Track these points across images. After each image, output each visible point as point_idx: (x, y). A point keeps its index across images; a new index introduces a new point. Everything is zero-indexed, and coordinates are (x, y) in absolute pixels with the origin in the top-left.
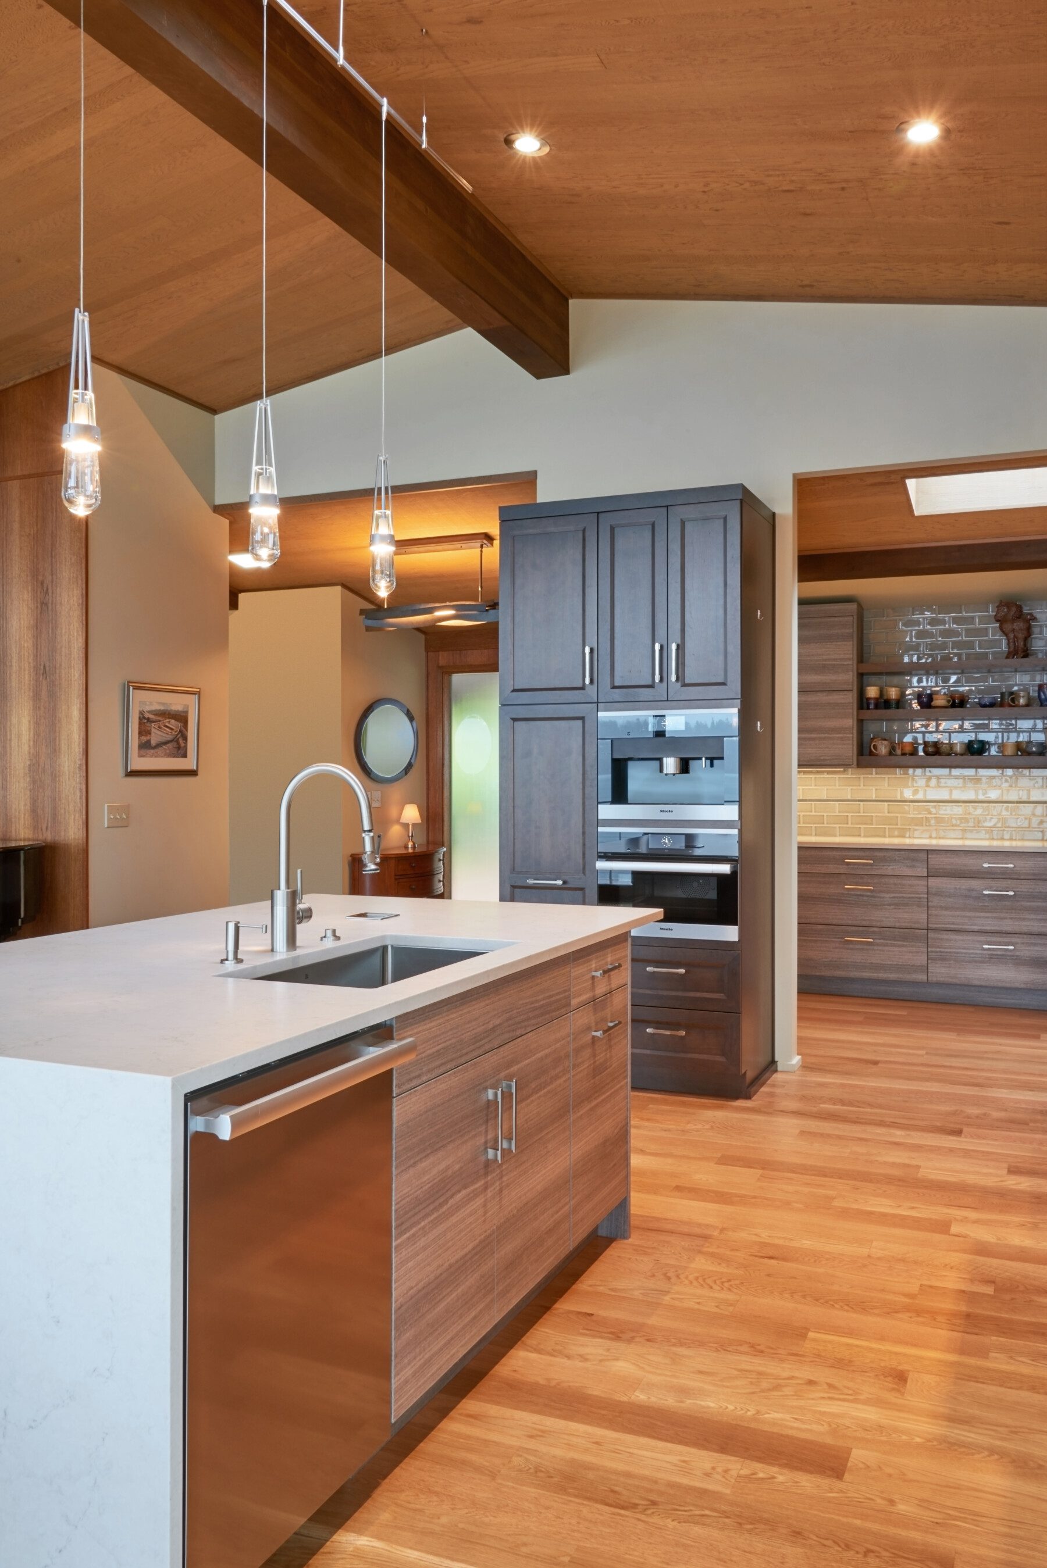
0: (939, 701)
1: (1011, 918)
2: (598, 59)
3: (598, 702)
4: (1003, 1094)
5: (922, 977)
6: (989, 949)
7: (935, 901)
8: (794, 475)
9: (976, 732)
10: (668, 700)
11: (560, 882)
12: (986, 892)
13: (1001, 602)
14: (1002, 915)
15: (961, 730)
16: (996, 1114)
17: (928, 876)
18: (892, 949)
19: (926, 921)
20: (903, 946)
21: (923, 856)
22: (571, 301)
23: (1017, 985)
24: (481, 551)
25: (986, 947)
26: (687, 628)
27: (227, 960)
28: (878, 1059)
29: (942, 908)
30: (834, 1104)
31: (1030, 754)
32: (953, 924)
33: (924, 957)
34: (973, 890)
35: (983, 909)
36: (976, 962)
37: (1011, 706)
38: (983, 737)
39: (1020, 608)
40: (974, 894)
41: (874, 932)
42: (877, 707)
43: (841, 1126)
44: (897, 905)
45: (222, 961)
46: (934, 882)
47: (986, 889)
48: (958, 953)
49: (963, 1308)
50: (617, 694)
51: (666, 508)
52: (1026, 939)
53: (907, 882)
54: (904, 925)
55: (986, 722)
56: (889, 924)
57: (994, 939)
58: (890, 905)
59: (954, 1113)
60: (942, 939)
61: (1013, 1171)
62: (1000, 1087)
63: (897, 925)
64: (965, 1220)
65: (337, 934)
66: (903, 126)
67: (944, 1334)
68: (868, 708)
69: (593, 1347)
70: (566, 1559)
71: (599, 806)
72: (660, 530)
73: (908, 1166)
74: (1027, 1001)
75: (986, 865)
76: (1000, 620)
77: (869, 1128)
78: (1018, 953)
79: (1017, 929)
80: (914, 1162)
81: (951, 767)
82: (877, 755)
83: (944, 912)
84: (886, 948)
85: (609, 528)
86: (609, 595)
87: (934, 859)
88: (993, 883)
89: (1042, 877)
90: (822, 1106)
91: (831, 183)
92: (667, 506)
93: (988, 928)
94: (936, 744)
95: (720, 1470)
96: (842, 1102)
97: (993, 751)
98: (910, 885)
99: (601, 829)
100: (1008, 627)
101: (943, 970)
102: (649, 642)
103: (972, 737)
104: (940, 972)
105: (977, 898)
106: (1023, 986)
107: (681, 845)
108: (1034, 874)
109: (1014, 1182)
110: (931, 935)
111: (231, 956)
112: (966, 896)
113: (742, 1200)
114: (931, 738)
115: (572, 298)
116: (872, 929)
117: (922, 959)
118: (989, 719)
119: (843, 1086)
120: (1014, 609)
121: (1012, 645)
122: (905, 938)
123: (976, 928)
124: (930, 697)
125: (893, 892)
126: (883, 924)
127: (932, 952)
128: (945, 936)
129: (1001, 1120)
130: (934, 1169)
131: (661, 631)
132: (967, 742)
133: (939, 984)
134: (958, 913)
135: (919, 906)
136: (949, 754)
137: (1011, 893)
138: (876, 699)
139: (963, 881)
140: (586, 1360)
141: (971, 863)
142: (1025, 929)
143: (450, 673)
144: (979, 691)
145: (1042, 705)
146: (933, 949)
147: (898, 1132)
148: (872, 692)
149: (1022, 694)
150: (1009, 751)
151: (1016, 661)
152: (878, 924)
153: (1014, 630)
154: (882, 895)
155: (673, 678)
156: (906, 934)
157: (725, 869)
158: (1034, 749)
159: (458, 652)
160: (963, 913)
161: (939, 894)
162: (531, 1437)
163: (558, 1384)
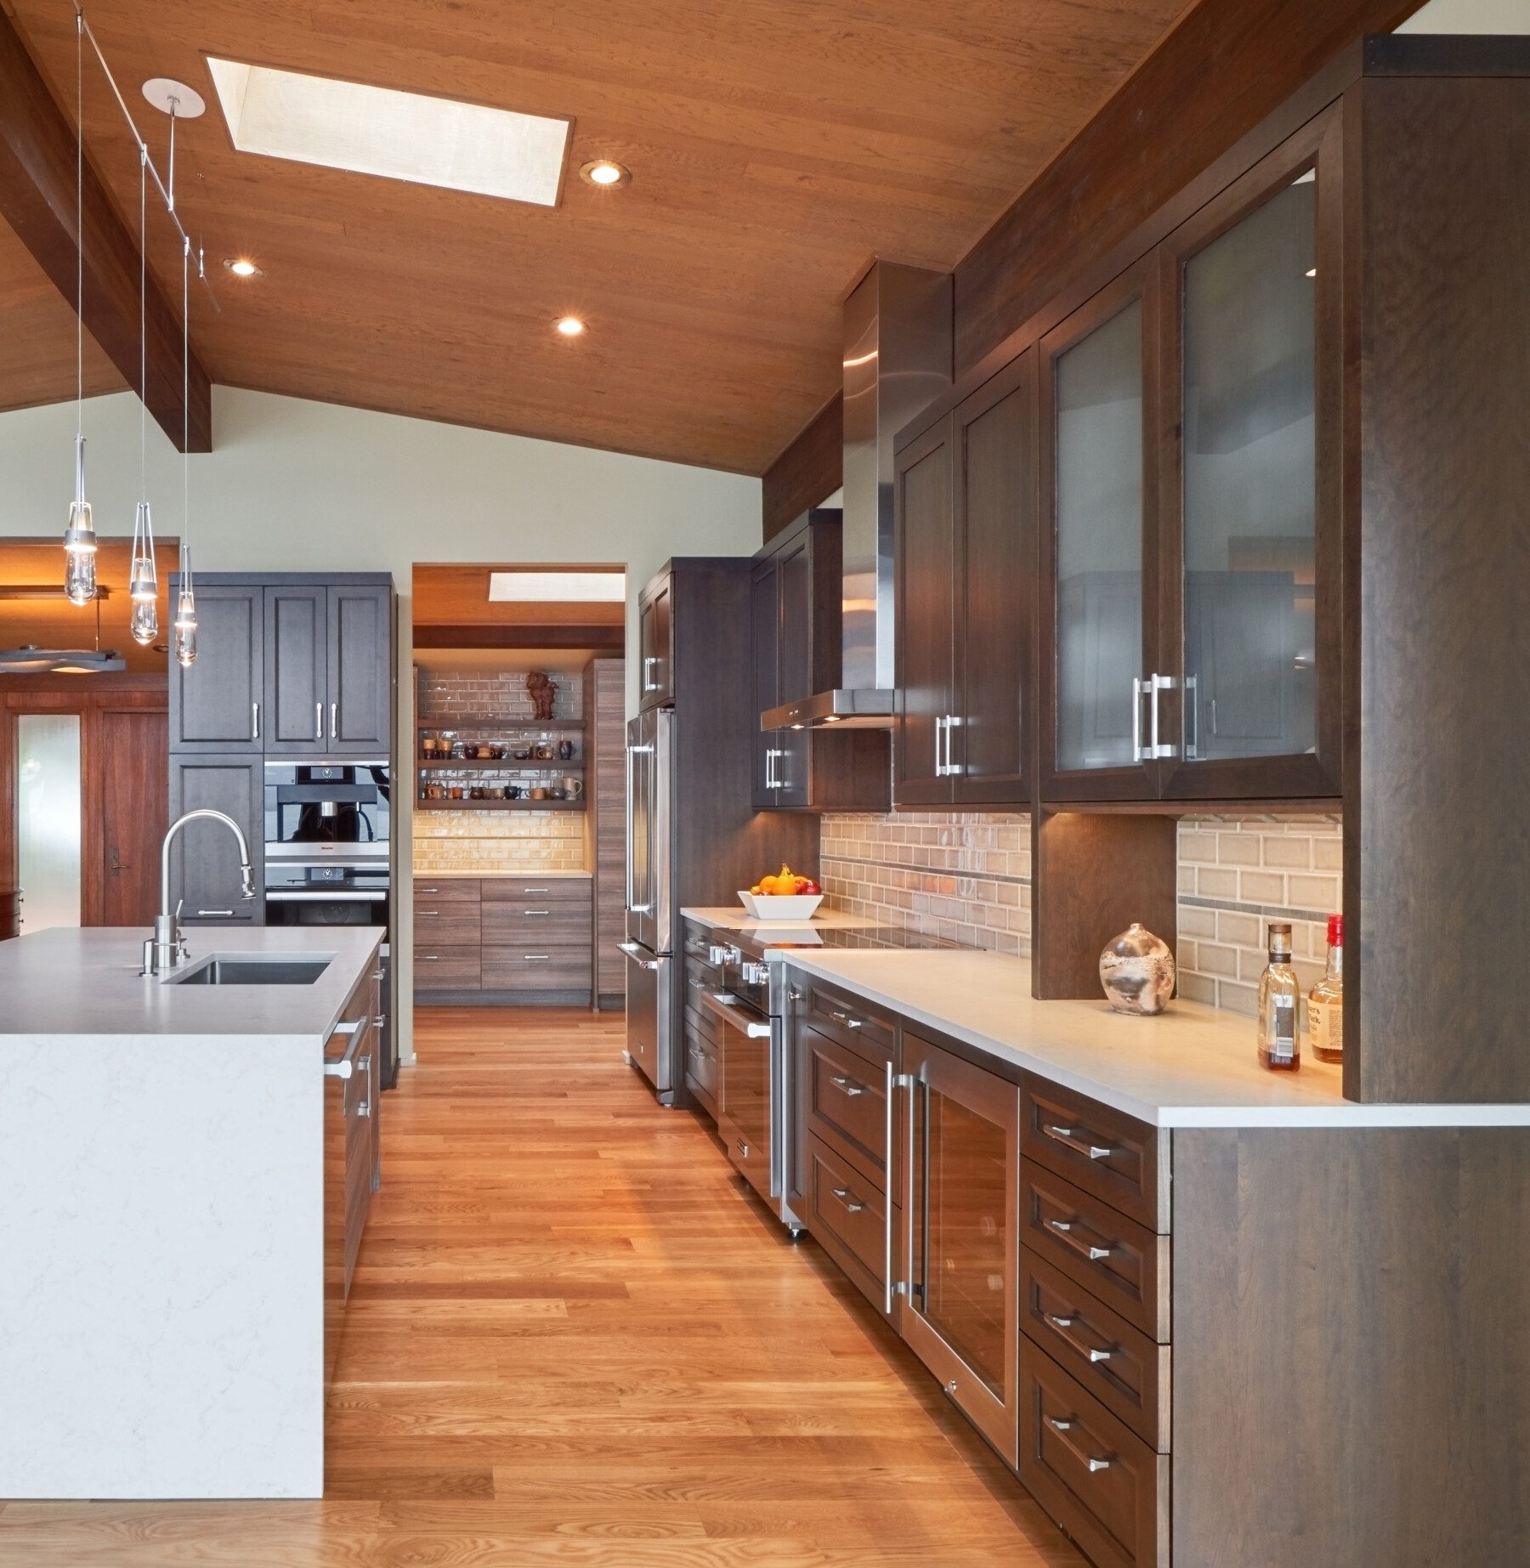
0: (484, 753)
1: (546, 933)
2: (342, 228)
3: (264, 753)
4: (578, 1066)
5: (476, 986)
6: (530, 959)
7: (486, 922)
8: (413, 564)
9: (510, 780)
10: (327, 753)
11: (230, 913)
12: (527, 913)
13: (532, 672)
14: (539, 931)
15: (499, 778)
16: (582, 1081)
17: (481, 901)
18: (453, 963)
19: (479, 939)
20: (461, 961)
21: (477, 884)
22: (212, 386)
23: (551, 988)
24: (98, 603)
25: (527, 957)
26: (344, 692)
27: (144, 973)
28: (474, 1051)
29: (492, 927)
30: (462, 1085)
31: (553, 798)
32: (501, 940)
33: (478, 969)
34: (517, 911)
35: (525, 926)
36: (519, 970)
37: (539, 758)
38: (514, 783)
39: (546, 677)
40: (518, 914)
41: (437, 950)
42: (432, 758)
43: (478, 1100)
44: (456, 926)
45: (141, 974)
46: (486, 906)
47: (527, 910)
48: (505, 964)
49: (638, 1199)
50: (281, 747)
51: (325, 588)
52: (557, 949)
53: (463, 906)
54: (462, 943)
55: (517, 771)
56: (449, 943)
57: (532, 951)
58: (450, 926)
59: (553, 1083)
60: (492, 953)
61: (617, 1115)
62: (573, 1062)
63: (457, 943)
64: (604, 1149)
65: (188, 953)
66: (556, 321)
67: (635, 1215)
68: (426, 758)
69: (412, 1256)
70: (496, 1367)
71: (266, 844)
72: (320, 607)
73: (546, 1120)
74: (556, 1000)
75: (527, 890)
76: (531, 687)
77: (501, 1099)
78: (551, 961)
79: (551, 942)
80: (548, 1118)
81: (489, 809)
82: (433, 798)
83: (493, 931)
84: (448, 963)
85: (274, 600)
86: (274, 660)
87: (486, 887)
88: (532, 905)
89: (569, 899)
90: (454, 1087)
91: (485, 344)
92: (327, 586)
93: (528, 942)
94: (481, 789)
95: (553, 1306)
96: (466, 1083)
97: (523, 796)
98: (467, 909)
99: (267, 865)
100: (537, 693)
101: (493, 979)
102: (310, 702)
103: (506, 783)
104: (491, 981)
105: (520, 917)
106: (555, 988)
107: (339, 876)
108: (562, 896)
109: (622, 1122)
110: (484, 950)
111: (148, 970)
112: (512, 917)
113: (444, 1156)
114: (475, 784)
115: (214, 383)
116: (435, 948)
117: (476, 971)
118: (520, 769)
119: (458, 1072)
120: (542, 679)
121: (540, 708)
122: (463, 954)
123: (519, 942)
124: (476, 749)
125: (453, 915)
126: (445, 943)
127: (485, 964)
128: (495, 950)
129: (587, 1084)
130: (563, 1120)
131: (321, 694)
132: (503, 787)
133: (489, 991)
134: (506, 931)
135: (474, 926)
136: (489, 799)
137: (546, 913)
138: (432, 750)
139: (509, 904)
140: (413, 1265)
141: (514, 889)
142: (556, 942)
143: (17, 714)
144: (513, 746)
145: (562, 759)
146: (486, 962)
147: (522, 1100)
148: (429, 744)
149: (548, 749)
150: (538, 796)
151: (544, 721)
152: (441, 943)
153: (541, 696)
154: (444, 918)
155: (334, 734)
156: (464, 950)
157: (381, 896)
158: (557, 794)
159: (29, 693)
160: (511, 931)
161: (490, 915)
162: (414, 1312)
163: (406, 1281)
